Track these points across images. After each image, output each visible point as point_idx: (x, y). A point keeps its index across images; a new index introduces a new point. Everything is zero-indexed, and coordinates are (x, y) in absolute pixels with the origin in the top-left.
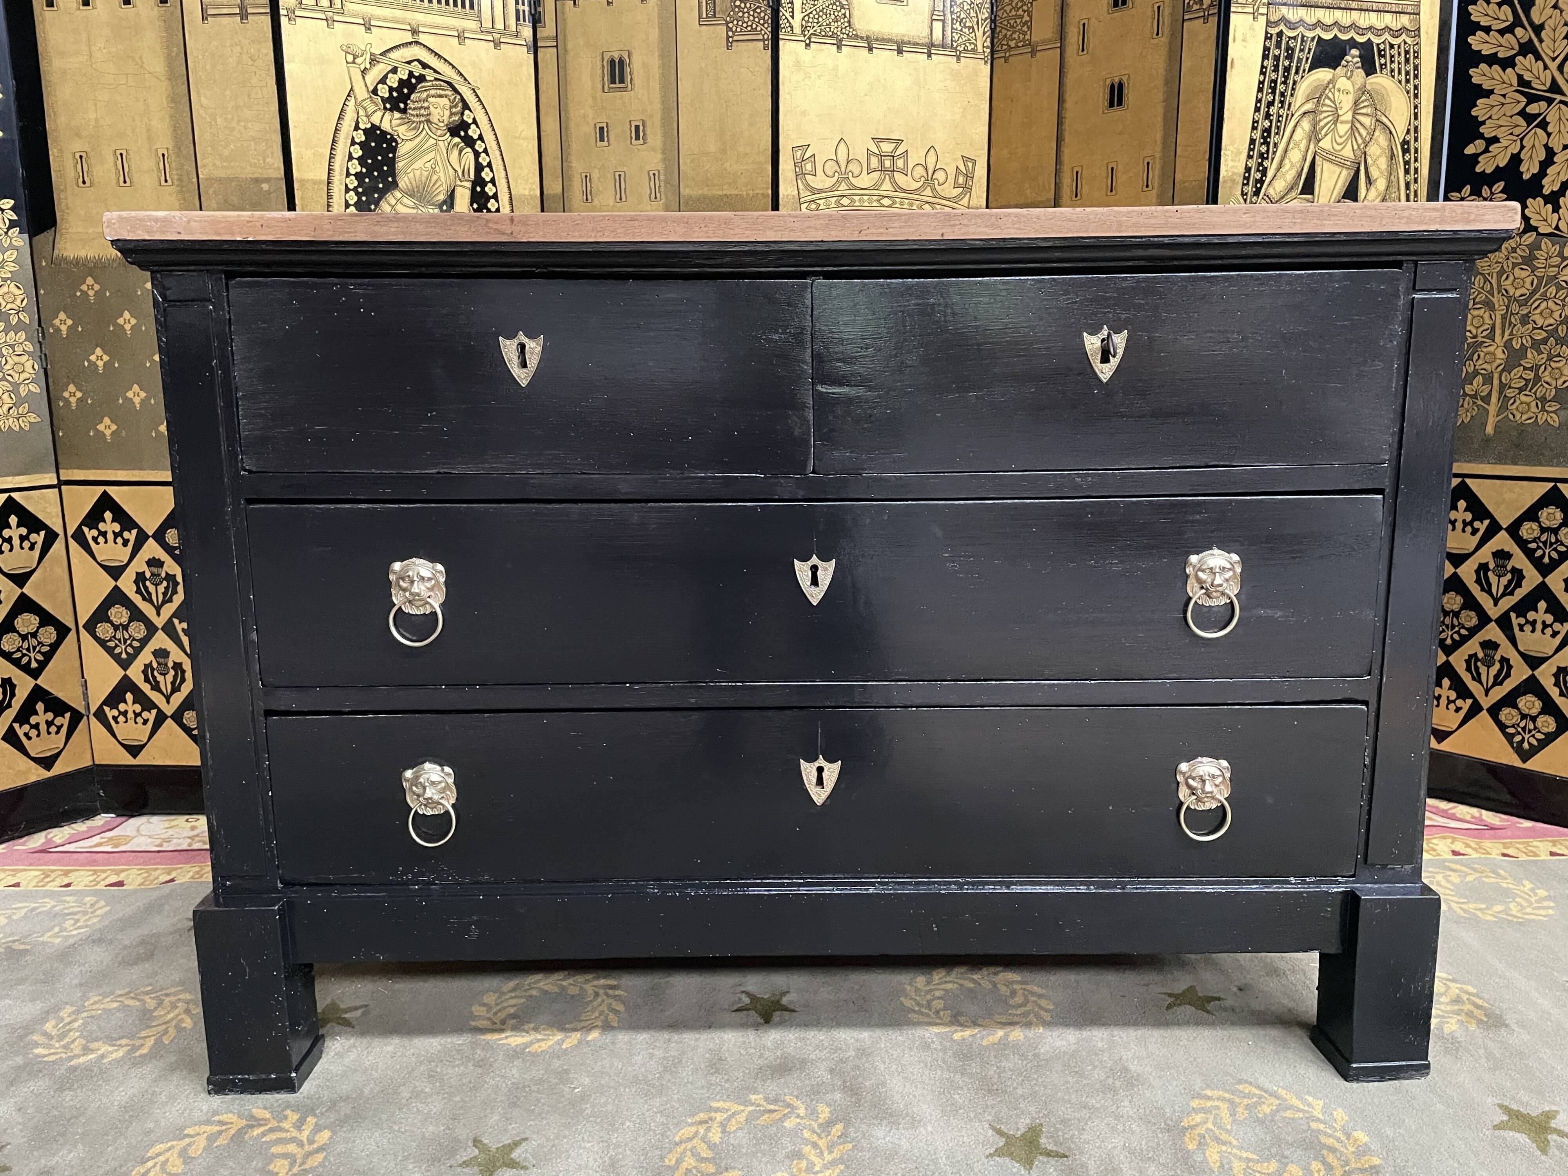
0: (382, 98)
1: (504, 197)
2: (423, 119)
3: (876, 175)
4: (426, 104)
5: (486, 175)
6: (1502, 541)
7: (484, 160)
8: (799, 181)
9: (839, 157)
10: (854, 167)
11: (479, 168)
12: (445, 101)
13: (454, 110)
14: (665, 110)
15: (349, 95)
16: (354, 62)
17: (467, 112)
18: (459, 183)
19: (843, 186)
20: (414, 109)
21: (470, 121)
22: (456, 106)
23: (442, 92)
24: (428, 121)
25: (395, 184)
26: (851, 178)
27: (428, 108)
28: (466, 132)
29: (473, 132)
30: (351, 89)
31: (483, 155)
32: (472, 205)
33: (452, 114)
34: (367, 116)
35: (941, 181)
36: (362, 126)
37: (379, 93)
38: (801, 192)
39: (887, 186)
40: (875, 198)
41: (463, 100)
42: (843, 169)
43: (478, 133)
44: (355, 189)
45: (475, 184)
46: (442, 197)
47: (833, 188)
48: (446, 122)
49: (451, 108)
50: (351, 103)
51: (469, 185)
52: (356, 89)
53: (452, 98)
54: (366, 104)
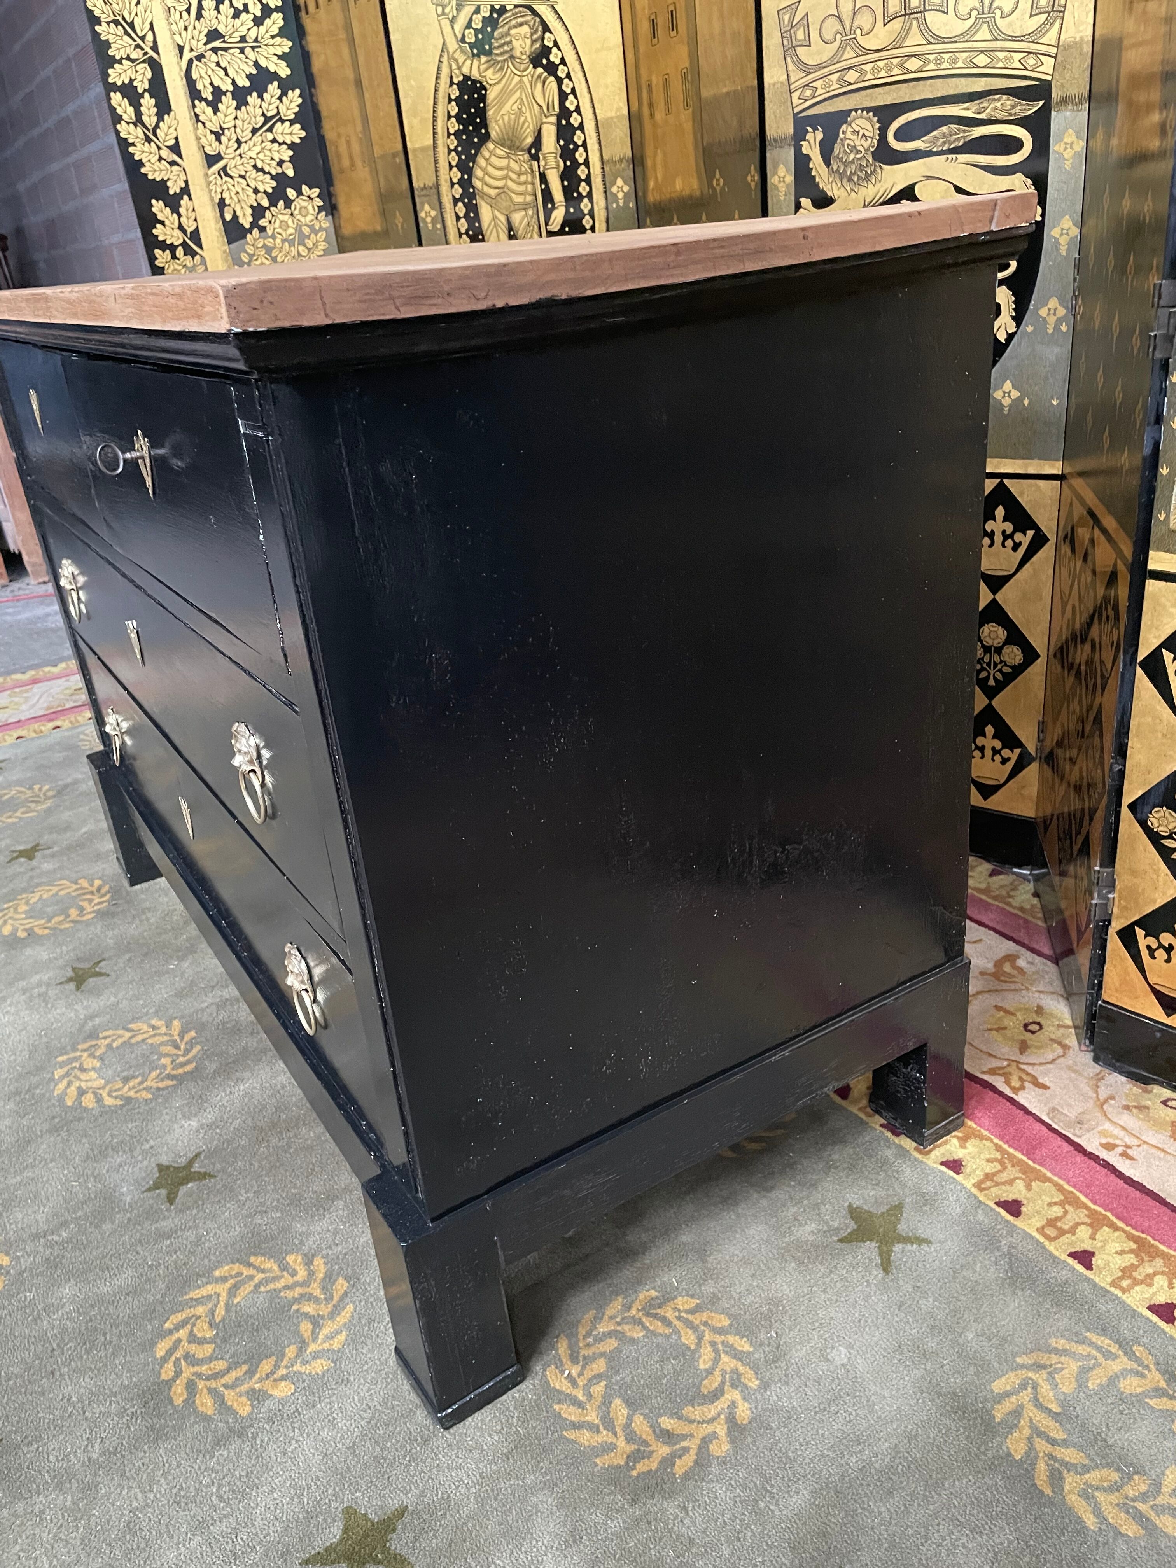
0: (469, 44)
1: (589, 125)
5: (571, 104)
7: (567, 86)
11: (563, 97)
12: (525, 29)
15: (442, 51)
16: (443, 14)
18: (545, 120)
22: (536, 31)
23: (522, 20)
28: (548, 59)
31: (566, 81)
32: (558, 142)
34: (459, 68)
41: (542, 22)
43: (560, 55)
45: (559, 118)
46: (530, 140)
48: (528, 53)
51: (554, 120)
52: (448, 42)
53: (532, 23)
54: (456, 55)
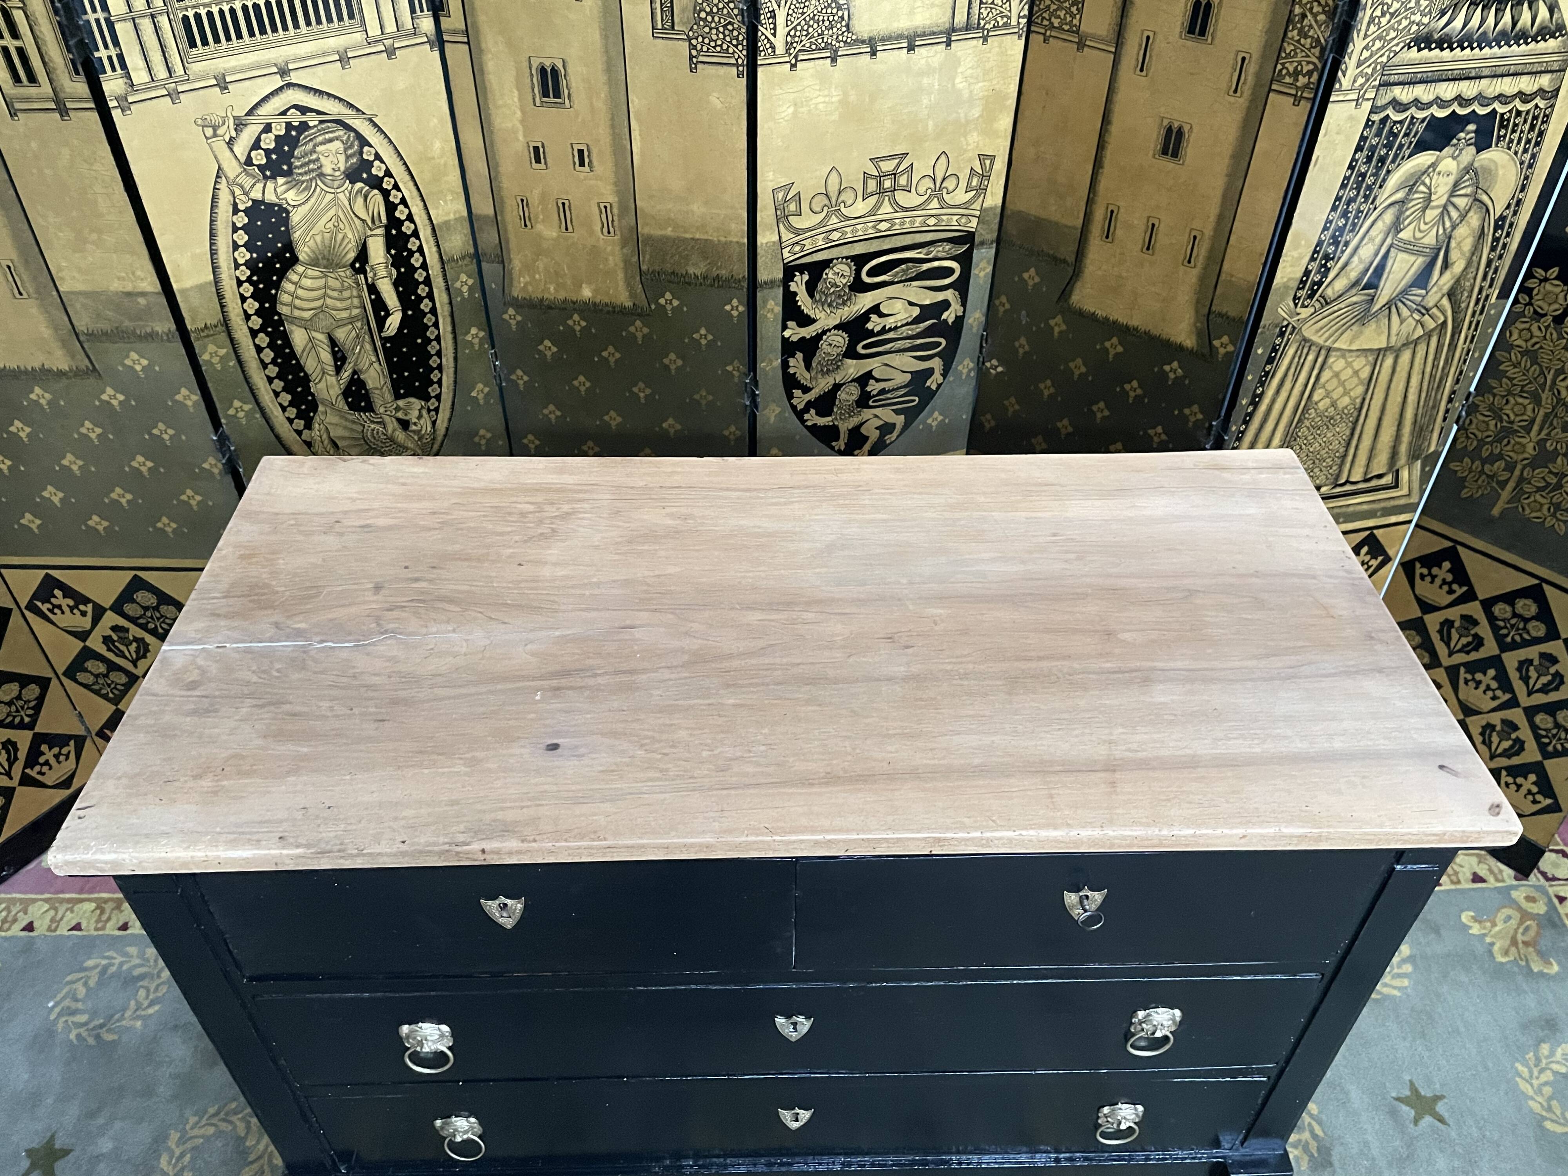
0: (258, 166)
1: (425, 233)
2: (314, 174)
3: (873, 200)
4: (314, 157)
5: (401, 213)
6: (1474, 609)
7: (395, 197)
8: (781, 225)
9: (829, 189)
10: (848, 197)
11: (391, 208)
12: (336, 145)
13: (350, 152)
14: (616, 137)
15: (218, 177)
16: (215, 135)
18: (370, 233)
19: (834, 219)
20: (301, 166)
22: (351, 146)
23: (331, 135)
24: (321, 175)
25: (295, 260)
26: (843, 209)
27: (318, 159)
29: (377, 170)
30: (219, 168)
31: (394, 192)
32: (388, 252)
33: (348, 157)
34: (246, 194)
35: (951, 189)
36: (241, 207)
37: (255, 162)
38: (783, 235)
39: (886, 208)
40: (870, 225)
41: (358, 136)
42: (834, 202)
44: (249, 280)
45: (388, 229)
46: (352, 255)
47: (821, 224)
48: (342, 169)
49: (346, 150)
50: (223, 185)
51: (381, 231)
52: (225, 166)
53: (345, 138)
54: (240, 180)
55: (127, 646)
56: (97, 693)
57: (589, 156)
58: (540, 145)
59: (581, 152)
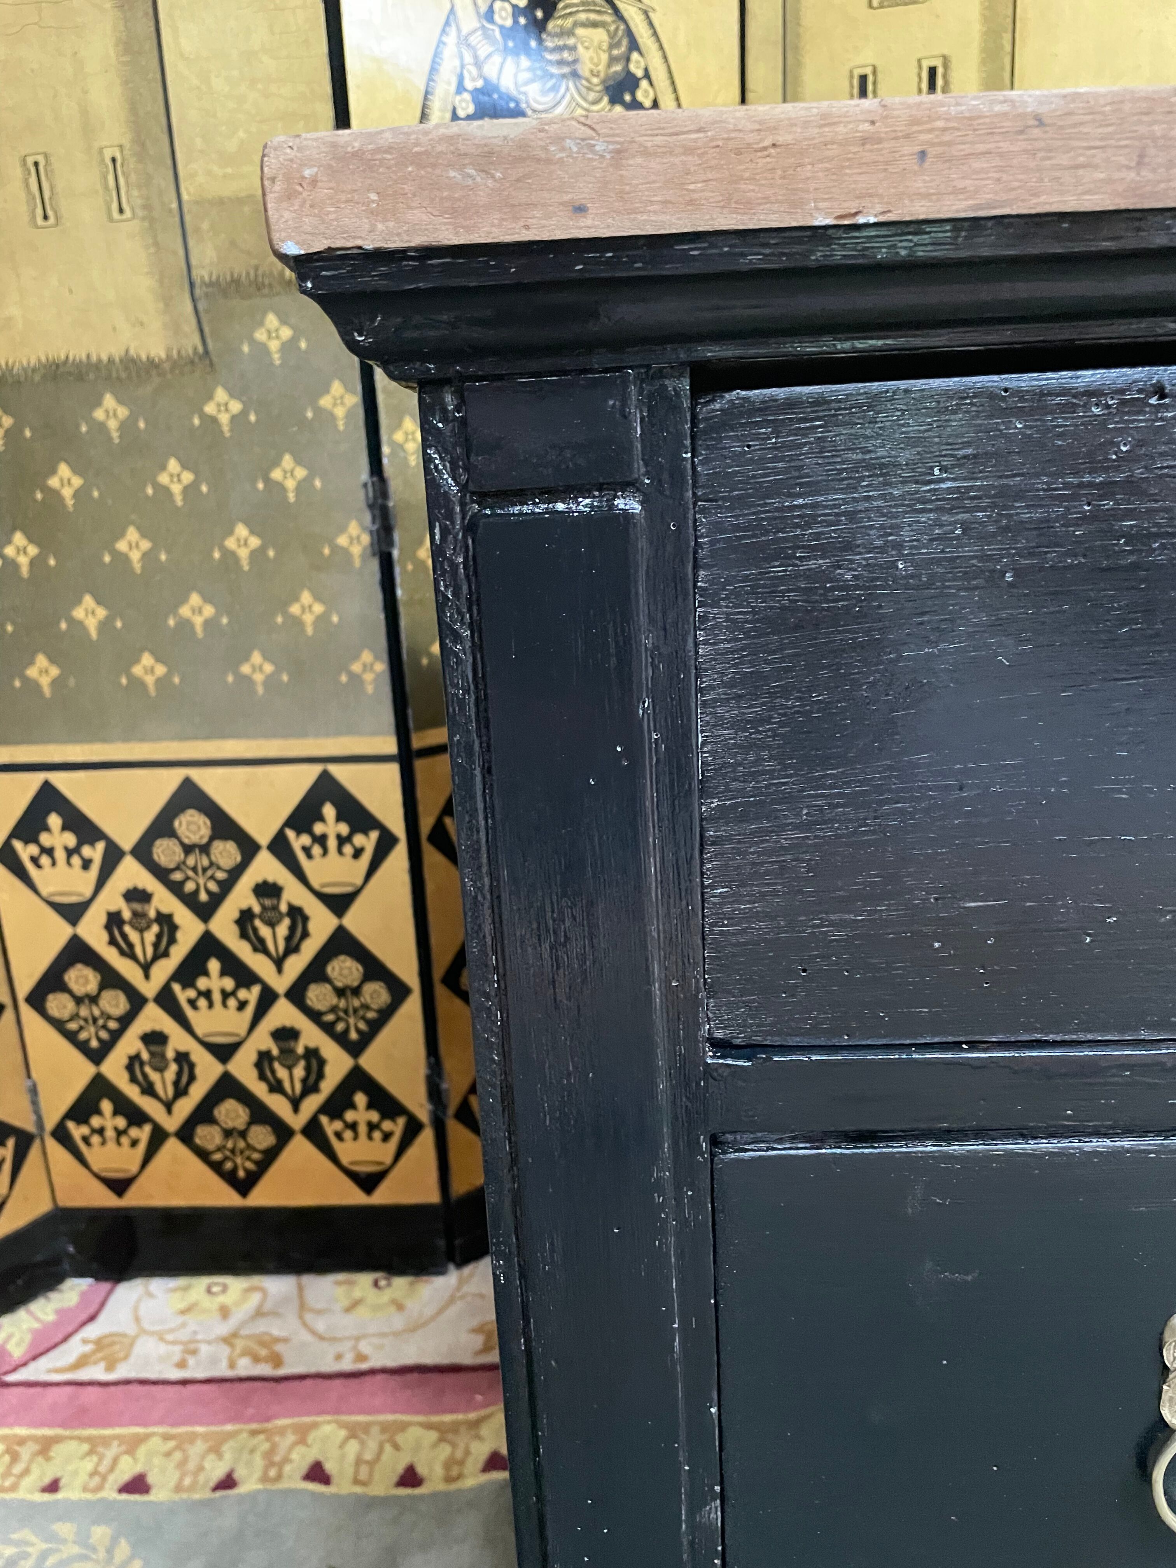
0: (502, 27)
2: (567, 70)
4: (571, 41)
12: (600, 36)
13: (615, 52)
15: (447, 23)
17: (635, 56)
20: (554, 49)
21: (639, 73)
22: (618, 45)
23: (597, 17)
24: (575, 75)
27: (573, 49)
28: (633, 95)
29: (644, 94)
30: (452, 11)
33: (612, 60)
34: (478, 64)
36: (469, 85)
37: (497, 19)
41: (629, 33)
43: (652, 96)
48: (602, 75)
49: (611, 47)
50: (451, 39)
52: (460, 13)
53: (612, 28)
54: (475, 39)
55: (141, 931)
56: (71, 1037)
57: (945, 76)
58: (868, 71)
59: (932, 71)
